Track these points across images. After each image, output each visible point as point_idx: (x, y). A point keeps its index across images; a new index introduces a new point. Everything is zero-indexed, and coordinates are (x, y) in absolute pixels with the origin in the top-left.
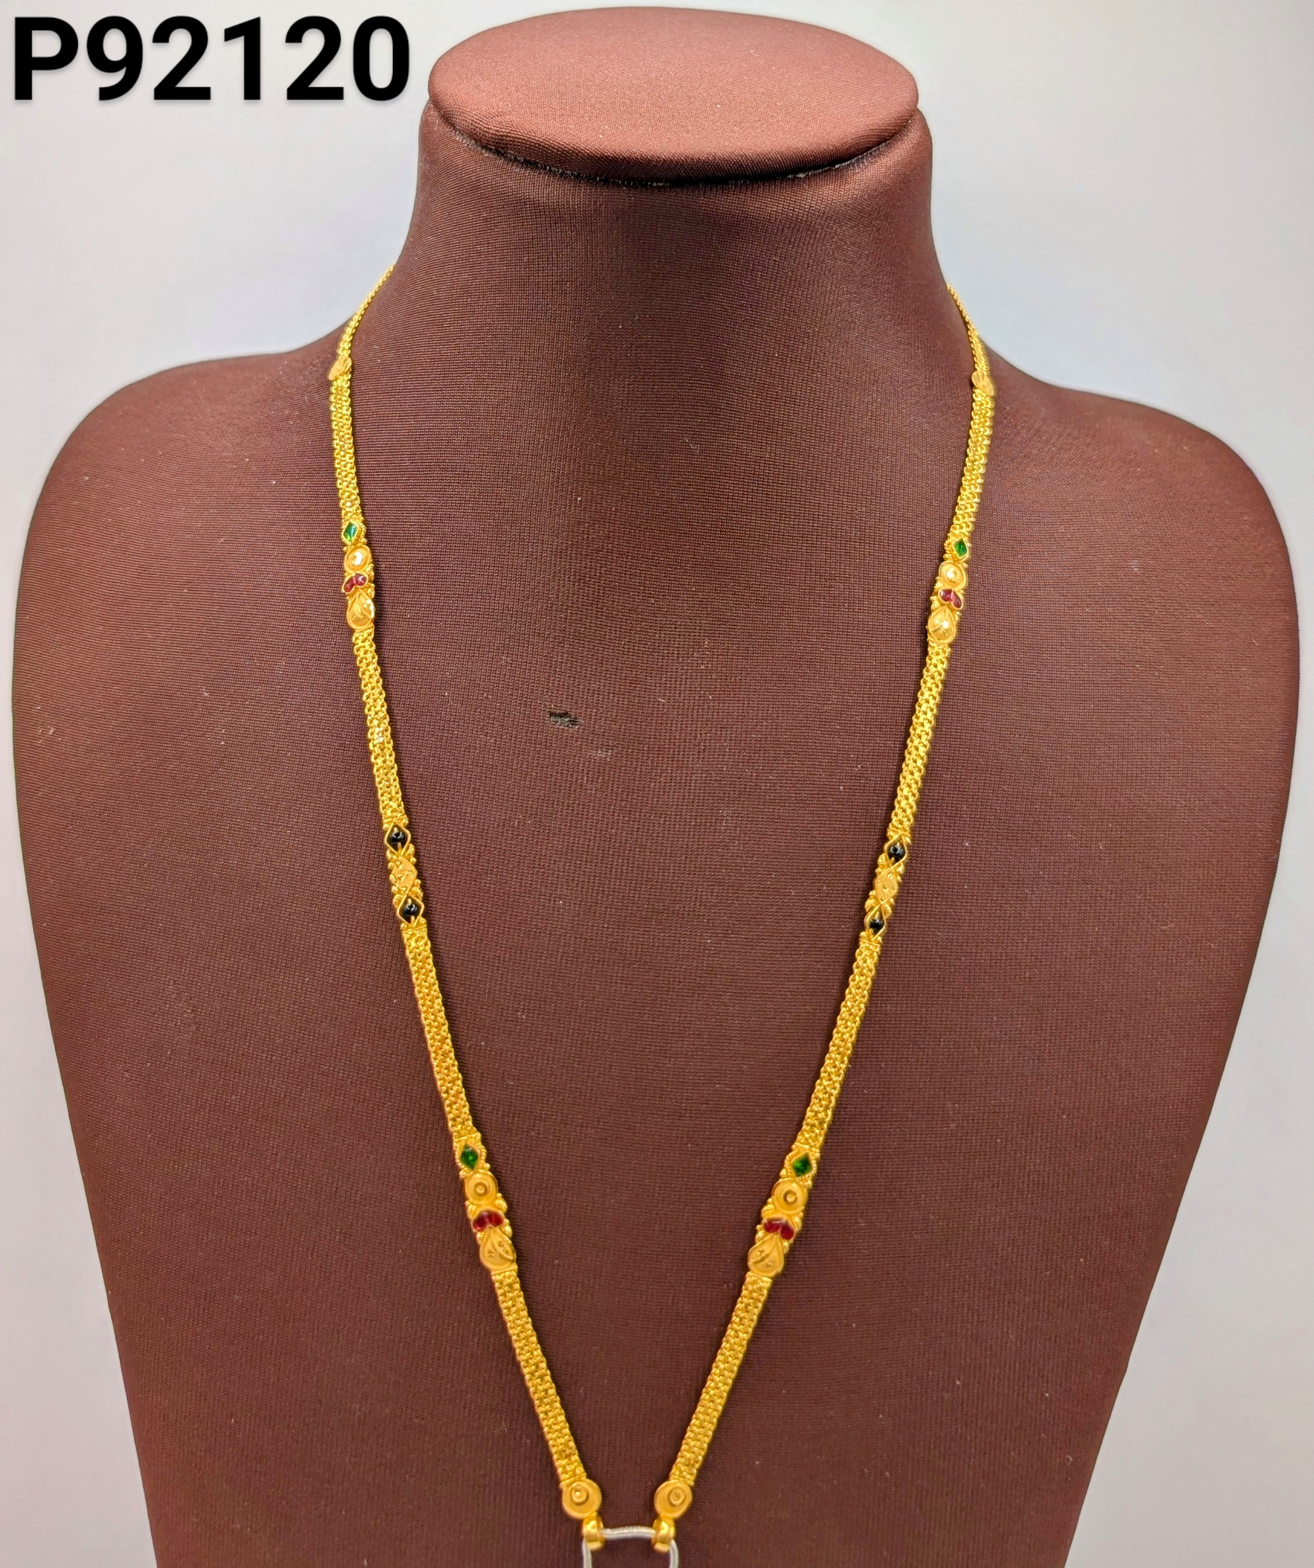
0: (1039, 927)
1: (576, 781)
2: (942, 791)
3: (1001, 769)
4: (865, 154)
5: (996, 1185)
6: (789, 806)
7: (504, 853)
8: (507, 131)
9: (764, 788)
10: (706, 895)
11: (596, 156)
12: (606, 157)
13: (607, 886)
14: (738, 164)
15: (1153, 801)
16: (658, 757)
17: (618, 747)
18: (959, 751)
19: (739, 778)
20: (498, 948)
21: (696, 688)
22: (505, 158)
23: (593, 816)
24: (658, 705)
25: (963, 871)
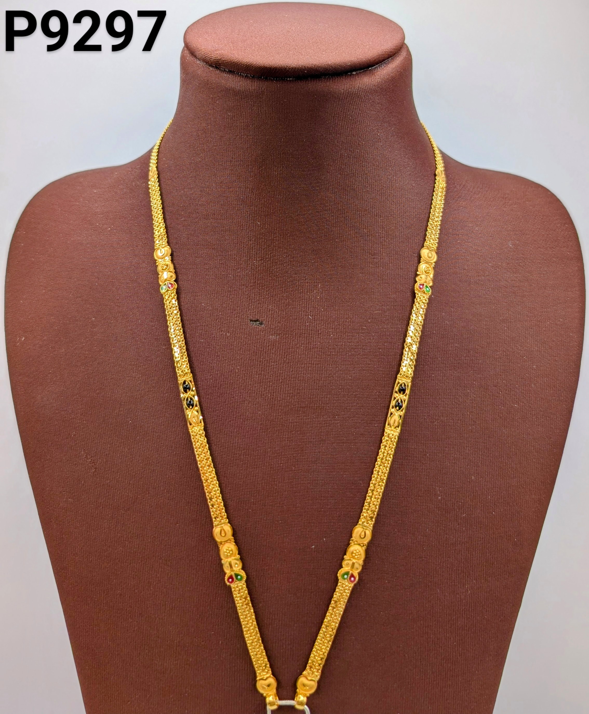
0: (474, 407)
1: (263, 350)
2: (428, 348)
3: (454, 337)
4: (382, 63)
5: (460, 524)
6: (360, 357)
7: (232, 384)
8: (220, 57)
9: (348, 349)
10: (324, 399)
11: (261, 67)
12: (266, 67)
13: (279, 397)
14: (326, 68)
15: (523, 348)
16: (300, 338)
17: (282, 334)
18: (435, 329)
19: (337, 346)
20: (231, 427)
21: (316, 306)
22: (220, 70)
23: (272, 365)
24: (299, 314)
25: (439, 383)
